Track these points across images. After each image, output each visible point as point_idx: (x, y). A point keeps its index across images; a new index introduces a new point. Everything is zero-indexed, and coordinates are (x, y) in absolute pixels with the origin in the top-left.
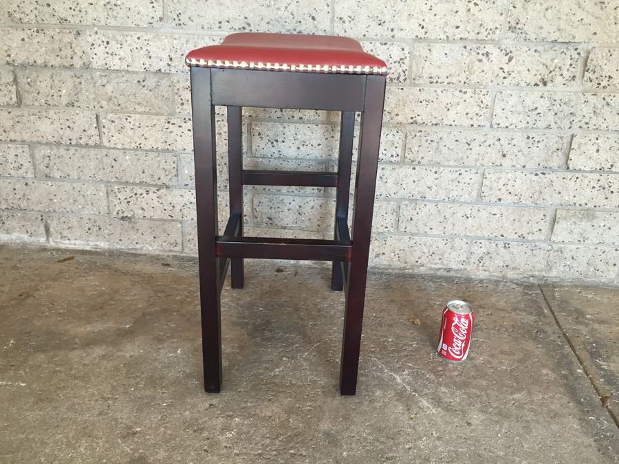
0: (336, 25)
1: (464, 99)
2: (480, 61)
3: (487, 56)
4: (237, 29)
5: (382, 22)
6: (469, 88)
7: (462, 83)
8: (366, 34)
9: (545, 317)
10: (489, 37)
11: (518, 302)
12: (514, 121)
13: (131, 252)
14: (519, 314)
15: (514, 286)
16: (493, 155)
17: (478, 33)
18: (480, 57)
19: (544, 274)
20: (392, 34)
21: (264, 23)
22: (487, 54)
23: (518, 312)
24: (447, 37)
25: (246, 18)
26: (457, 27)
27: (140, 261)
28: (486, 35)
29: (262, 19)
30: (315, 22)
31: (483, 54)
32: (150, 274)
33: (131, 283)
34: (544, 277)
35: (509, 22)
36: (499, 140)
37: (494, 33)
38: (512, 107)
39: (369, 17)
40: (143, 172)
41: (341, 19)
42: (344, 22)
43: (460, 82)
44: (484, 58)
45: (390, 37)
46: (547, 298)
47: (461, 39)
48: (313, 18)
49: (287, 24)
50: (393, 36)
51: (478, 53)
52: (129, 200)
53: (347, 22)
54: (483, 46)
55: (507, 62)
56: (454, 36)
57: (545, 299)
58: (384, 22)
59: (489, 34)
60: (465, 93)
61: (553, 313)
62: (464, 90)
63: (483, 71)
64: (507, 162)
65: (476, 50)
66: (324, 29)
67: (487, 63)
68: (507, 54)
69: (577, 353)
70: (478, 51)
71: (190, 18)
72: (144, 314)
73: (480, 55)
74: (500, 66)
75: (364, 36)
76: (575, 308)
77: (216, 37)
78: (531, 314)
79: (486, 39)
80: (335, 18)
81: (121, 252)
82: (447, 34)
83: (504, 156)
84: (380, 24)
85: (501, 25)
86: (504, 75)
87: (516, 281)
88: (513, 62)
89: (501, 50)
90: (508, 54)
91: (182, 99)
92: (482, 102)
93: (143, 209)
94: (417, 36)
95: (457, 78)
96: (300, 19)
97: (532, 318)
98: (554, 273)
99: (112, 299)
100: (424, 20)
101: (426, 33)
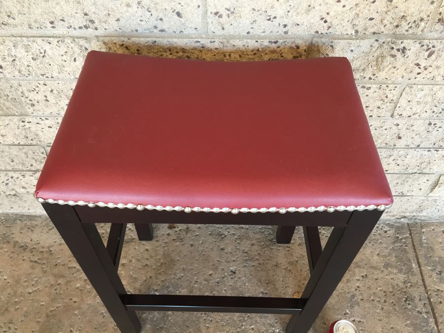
0: (210, 21)
1: (367, 94)
2: (394, 56)
3: (403, 52)
4: (77, 27)
5: (272, 17)
6: (375, 84)
7: (367, 79)
8: (251, 31)
9: (413, 274)
10: (411, 31)
11: (390, 254)
12: (419, 111)
13: (25, 214)
14: (390, 273)
15: (387, 228)
16: (388, 137)
17: (397, 26)
18: (394, 52)
19: (415, 214)
20: (285, 30)
21: (112, 20)
22: (404, 50)
23: (390, 269)
24: (357, 32)
25: (86, 14)
26: (371, 19)
27: (36, 225)
28: (407, 28)
29: (109, 15)
30: (182, 19)
31: (398, 50)
32: (49, 247)
33: (31, 264)
34: (414, 216)
35: (440, 13)
36: (398, 125)
37: (418, 26)
38: (420, 98)
39: (254, 10)
40: (13, 161)
41: (216, 13)
42: (220, 16)
43: (365, 78)
44: (399, 55)
45: (282, 33)
46: (415, 243)
47: (374, 33)
48: (179, 14)
49: (143, 23)
50: (286, 33)
51: (393, 48)
52: (7, 182)
53: (225, 16)
54: (400, 41)
55: (426, 57)
56: (365, 29)
57: (414, 245)
58: (275, 18)
59: (411, 27)
60: (369, 88)
61: (420, 267)
62: (368, 86)
63: (394, 68)
64: (401, 143)
65: (390, 44)
66: (194, 26)
67: (402, 58)
68: (427, 50)
69: (440, 328)
70: (393, 46)
71: (9, 16)
72: (47, 316)
73: (394, 50)
74: (417, 62)
75: (248, 33)
76: (439, 257)
77: (51, 39)
78: (400, 271)
79: (406, 33)
80: (209, 13)
81: (16, 215)
82: (357, 28)
83: (400, 138)
84: (269, 20)
85: (428, 16)
86: (419, 71)
87: (388, 222)
88: (433, 57)
89: (422, 46)
90: (430, 48)
91: (30, 100)
92: (387, 97)
93: (24, 188)
94: (317, 32)
95: (362, 74)
96: (161, 16)
97: (402, 277)
98: (424, 213)
99: (15, 295)
100: (328, 14)
101: (329, 27)
